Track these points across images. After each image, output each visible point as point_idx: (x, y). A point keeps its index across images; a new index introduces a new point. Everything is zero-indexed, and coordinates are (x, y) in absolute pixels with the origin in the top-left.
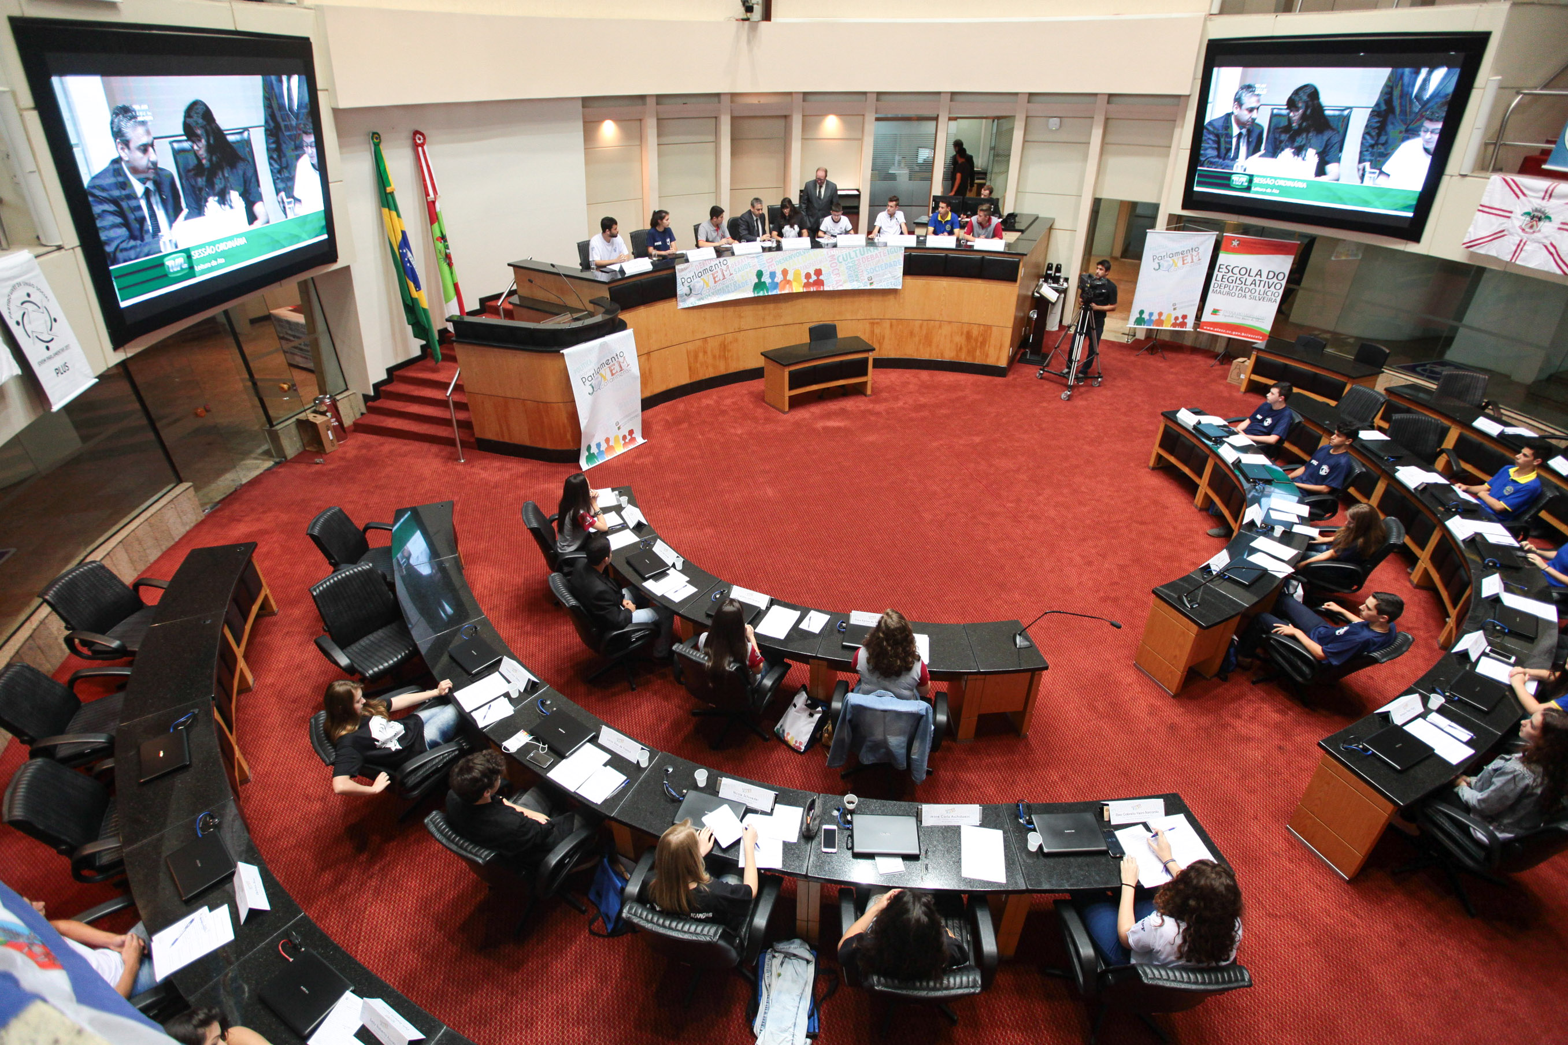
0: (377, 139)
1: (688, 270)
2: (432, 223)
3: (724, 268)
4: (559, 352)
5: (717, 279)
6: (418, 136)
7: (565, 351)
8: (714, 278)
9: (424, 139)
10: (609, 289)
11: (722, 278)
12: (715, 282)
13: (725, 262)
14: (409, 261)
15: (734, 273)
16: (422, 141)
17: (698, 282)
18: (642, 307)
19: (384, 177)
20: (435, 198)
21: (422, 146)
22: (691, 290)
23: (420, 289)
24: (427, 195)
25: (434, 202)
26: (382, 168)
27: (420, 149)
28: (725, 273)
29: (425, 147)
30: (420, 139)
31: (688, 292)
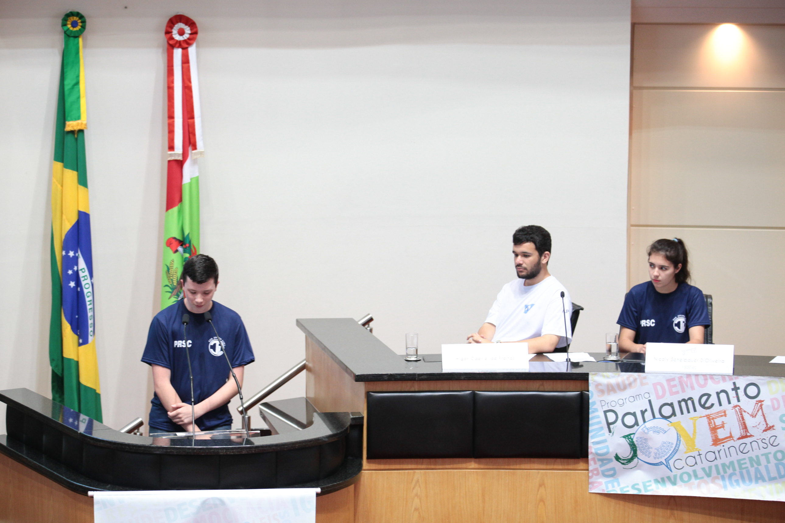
0: (74, 24)
1: (629, 392)
2: (170, 205)
3: (748, 405)
4: (84, 492)
5: (722, 434)
6: (181, 25)
7: (99, 496)
8: (714, 430)
9: (194, 33)
10: (368, 395)
11: (737, 432)
12: (716, 441)
13: (752, 391)
14: (76, 278)
15: (778, 426)
16: (186, 36)
17: (657, 430)
18: (472, 464)
19: (69, 100)
20: (185, 155)
21: (185, 45)
22: (633, 447)
23: (85, 342)
24: (171, 148)
25: (180, 164)
26: (68, 83)
27: (178, 53)
28: (750, 422)
29: (192, 50)
30: (181, 33)
31: (626, 452)
